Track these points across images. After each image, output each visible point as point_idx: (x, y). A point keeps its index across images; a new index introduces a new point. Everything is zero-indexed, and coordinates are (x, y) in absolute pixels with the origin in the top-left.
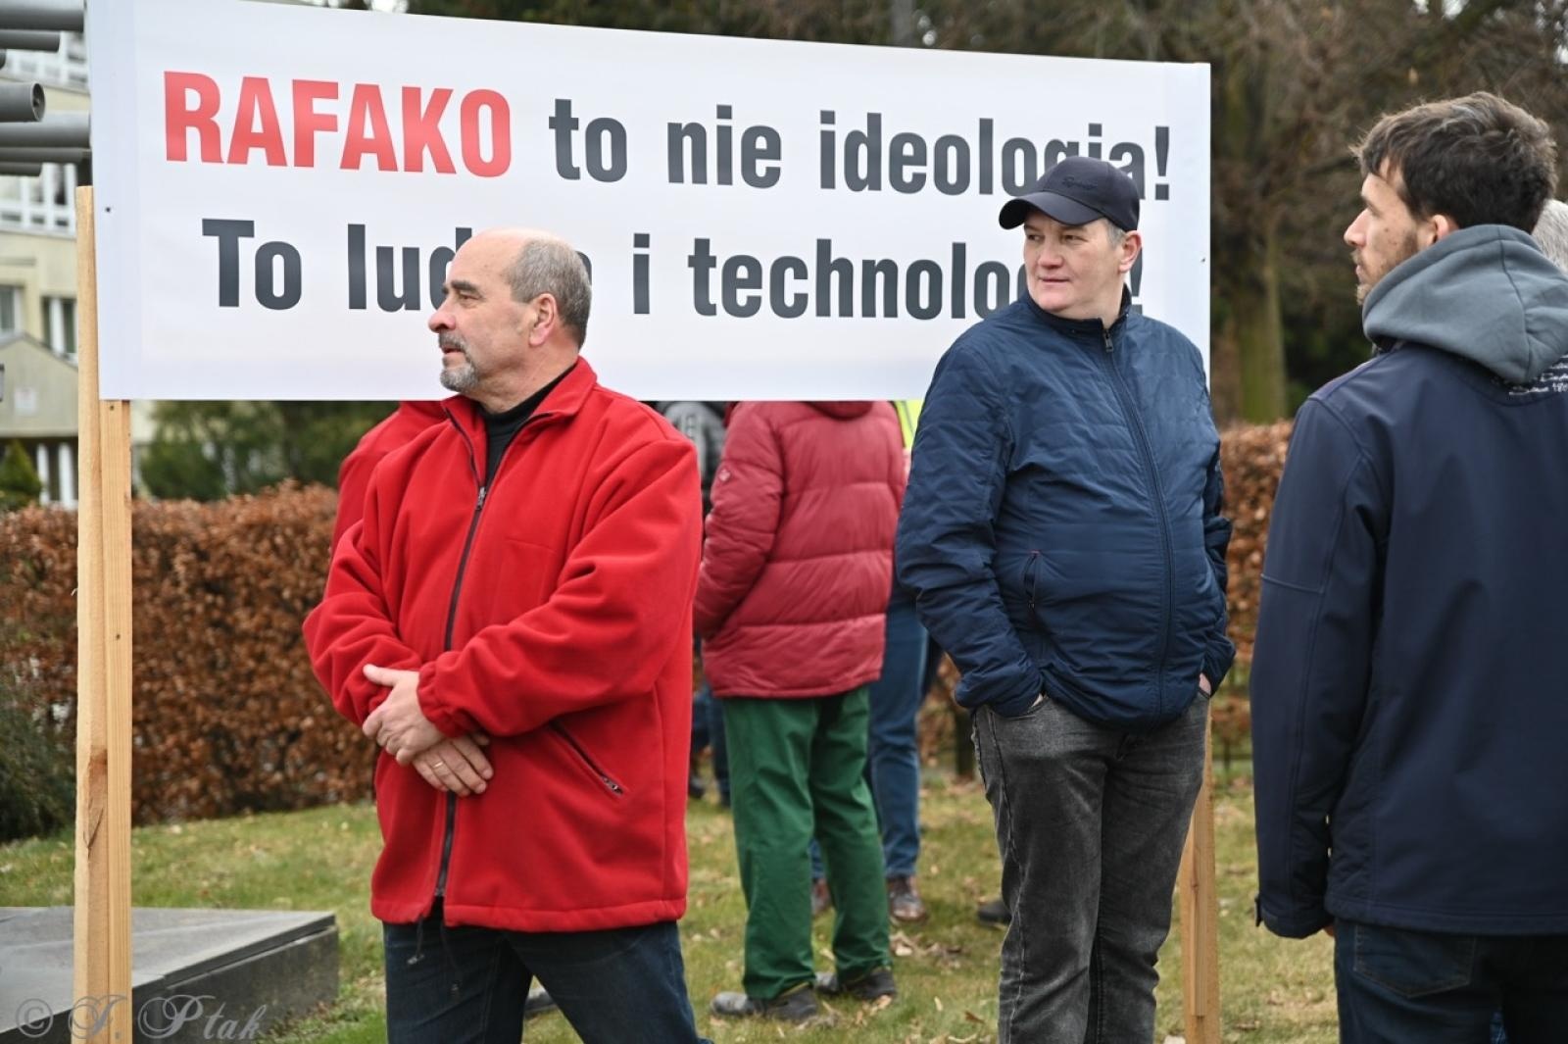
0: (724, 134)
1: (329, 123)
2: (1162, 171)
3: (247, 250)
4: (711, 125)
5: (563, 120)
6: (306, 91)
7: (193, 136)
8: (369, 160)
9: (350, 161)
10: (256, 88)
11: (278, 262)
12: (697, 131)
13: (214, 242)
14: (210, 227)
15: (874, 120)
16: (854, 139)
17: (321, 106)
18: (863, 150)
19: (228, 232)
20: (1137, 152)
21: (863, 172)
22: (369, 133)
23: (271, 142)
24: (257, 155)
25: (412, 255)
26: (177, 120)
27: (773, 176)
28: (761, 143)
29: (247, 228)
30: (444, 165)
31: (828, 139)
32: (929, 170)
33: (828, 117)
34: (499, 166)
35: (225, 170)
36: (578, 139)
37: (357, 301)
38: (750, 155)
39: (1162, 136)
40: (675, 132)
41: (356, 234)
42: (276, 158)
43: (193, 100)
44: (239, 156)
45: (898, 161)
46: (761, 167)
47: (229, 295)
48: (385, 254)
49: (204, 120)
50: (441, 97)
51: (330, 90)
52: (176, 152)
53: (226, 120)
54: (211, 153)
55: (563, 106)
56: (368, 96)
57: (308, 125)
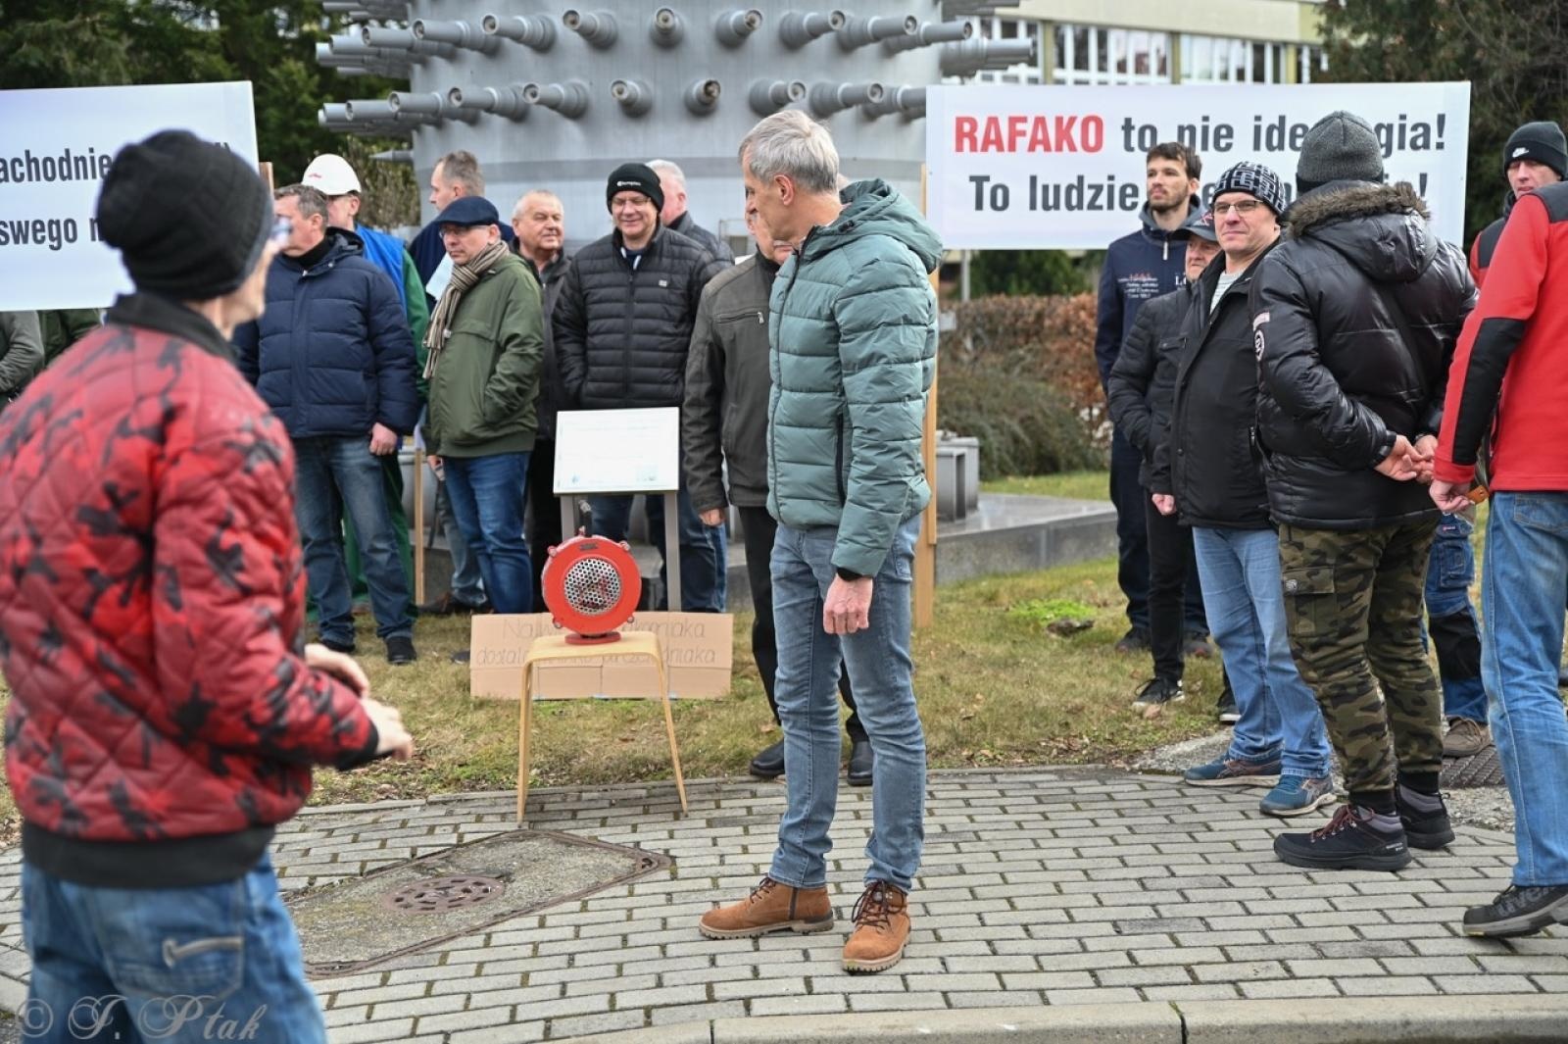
0: (1205, 129)
1: (1023, 133)
2: (1440, 135)
3: (987, 187)
4: (1199, 125)
5: (1128, 126)
6: (1013, 121)
7: (966, 142)
8: (1040, 148)
9: (1032, 148)
10: (993, 121)
11: (1000, 192)
12: (1192, 129)
13: (974, 184)
14: (972, 179)
15: (1282, 119)
16: (1271, 128)
17: (1020, 126)
18: (1276, 133)
19: (979, 181)
20: (1426, 127)
21: (1275, 142)
22: (1040, 136)
23: (998, 143)
24: (993, 148)
25: (1057, 188)
26: (960, 135)
27: (1229, 146)
28: (1223, 132)
29: (987, 179)
30: (1072, 148)
31: (1257, 129)
33: (1258, 118)
34: (1098, 146)
35: (979, 155)
36: (1135, 135)
37: (1033, 206)
38: (1218, 137)
39: (1441, 119)
40: (1181, 129)
41: (1033, 180)
42: (1000, 148)
43: (967, 127)
44: (985, 149)
45: (1293, 137)
46: (1223, 143)
47: (979, 206)
48: (1046, 188)
49: (971, 135)
50: (1072, 120)
51: (1024, 120)
52: (959, 148)
53: (980, 135)
54: (973, 148)
55: (1128, 121)
56: (1040, 121)
57: (1014, 134)
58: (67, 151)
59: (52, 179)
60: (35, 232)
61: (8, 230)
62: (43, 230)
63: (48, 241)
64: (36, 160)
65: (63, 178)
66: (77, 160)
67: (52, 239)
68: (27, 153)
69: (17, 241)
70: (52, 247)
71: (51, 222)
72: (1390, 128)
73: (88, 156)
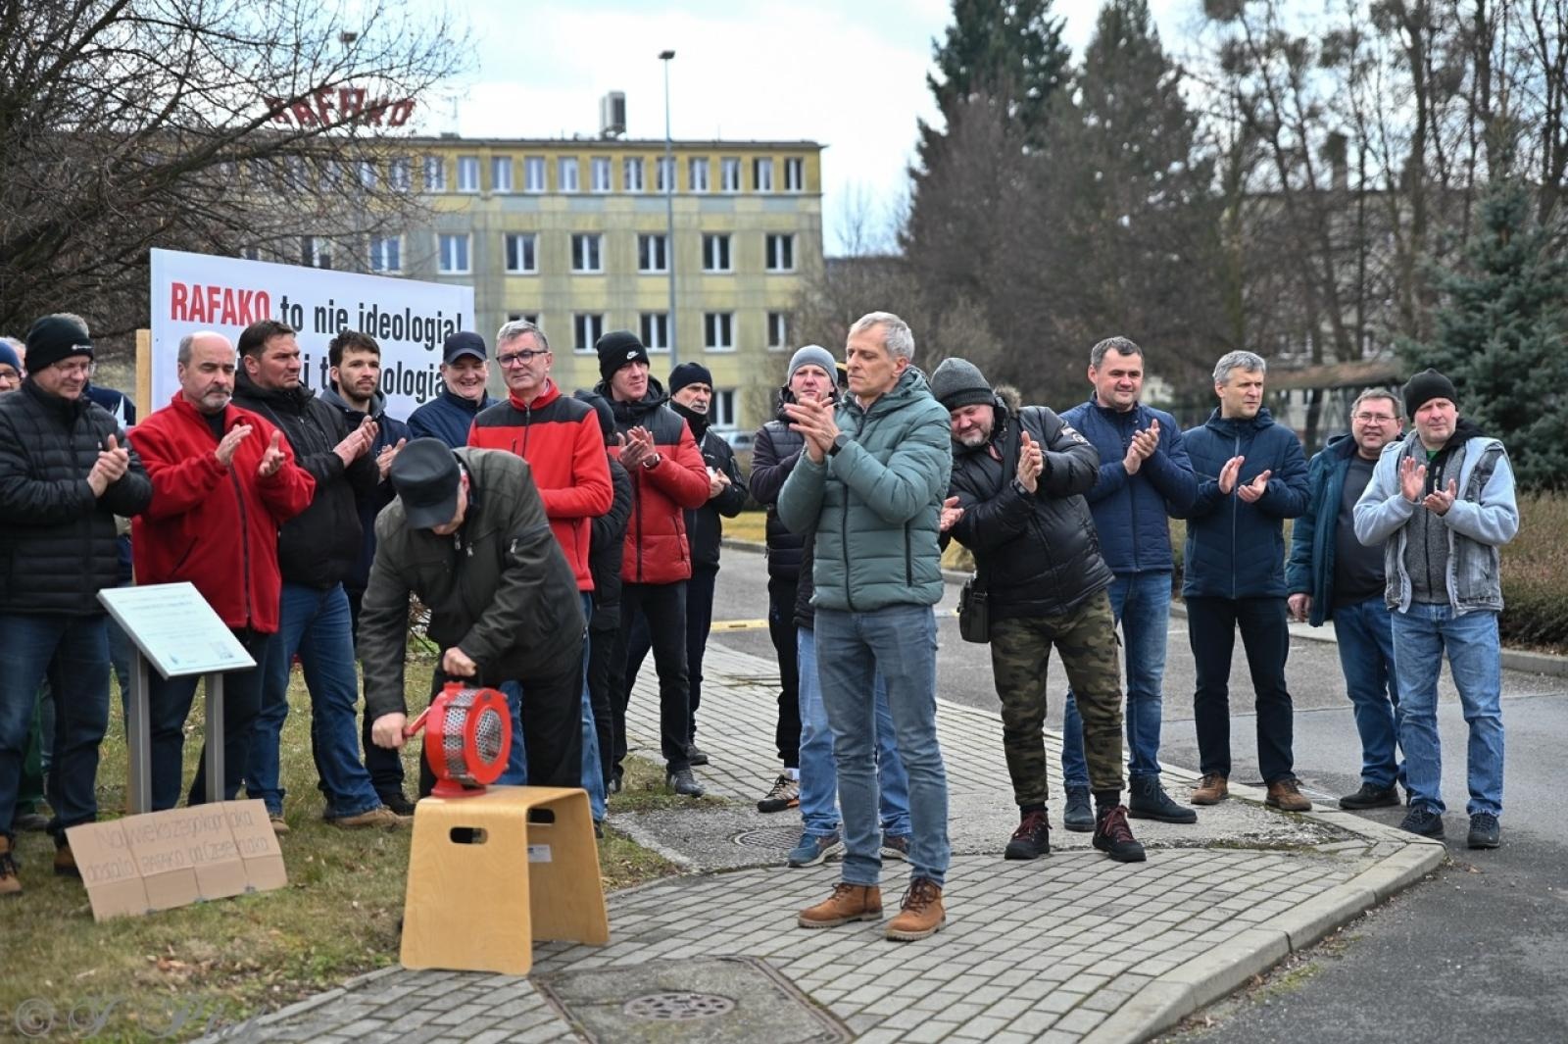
0: (331, 311)
1: (217, 305)
4: (327, 308)
5: (284, 306)
6: (213, 291)
7: (179, 309)
8: (229, 320)
9: (224, 321)
10: (197, 289)
12: (323, 310)
15: (375, 307)
16: (369, 315)
17: (217, 298)
18: (372, 319)
20: (451, 324)
22: (229, 308)
23: (201, 312)
24: (197, 317)
26: (175, 303)
28: (342, 316)
31: (361, 314)
32: (391, 329)
33: (362, 306)
35: (188, 323)
36: (289, 312)
38: (339, 321)
39: (459, 316)
40: (317, 311)
42: (202, 319)
43: (180, 294)
44: (192, 318)
45: (382, 325)
46: (342, 325)
49: (182, 303)
50: (250, 293)
51: (217, 291)
52: (174, 317)
53: (189, 303)
54: (184, 318)
55: (285, 298)
56: (229, 292)
57: (213, 305)
72: (433, 322)
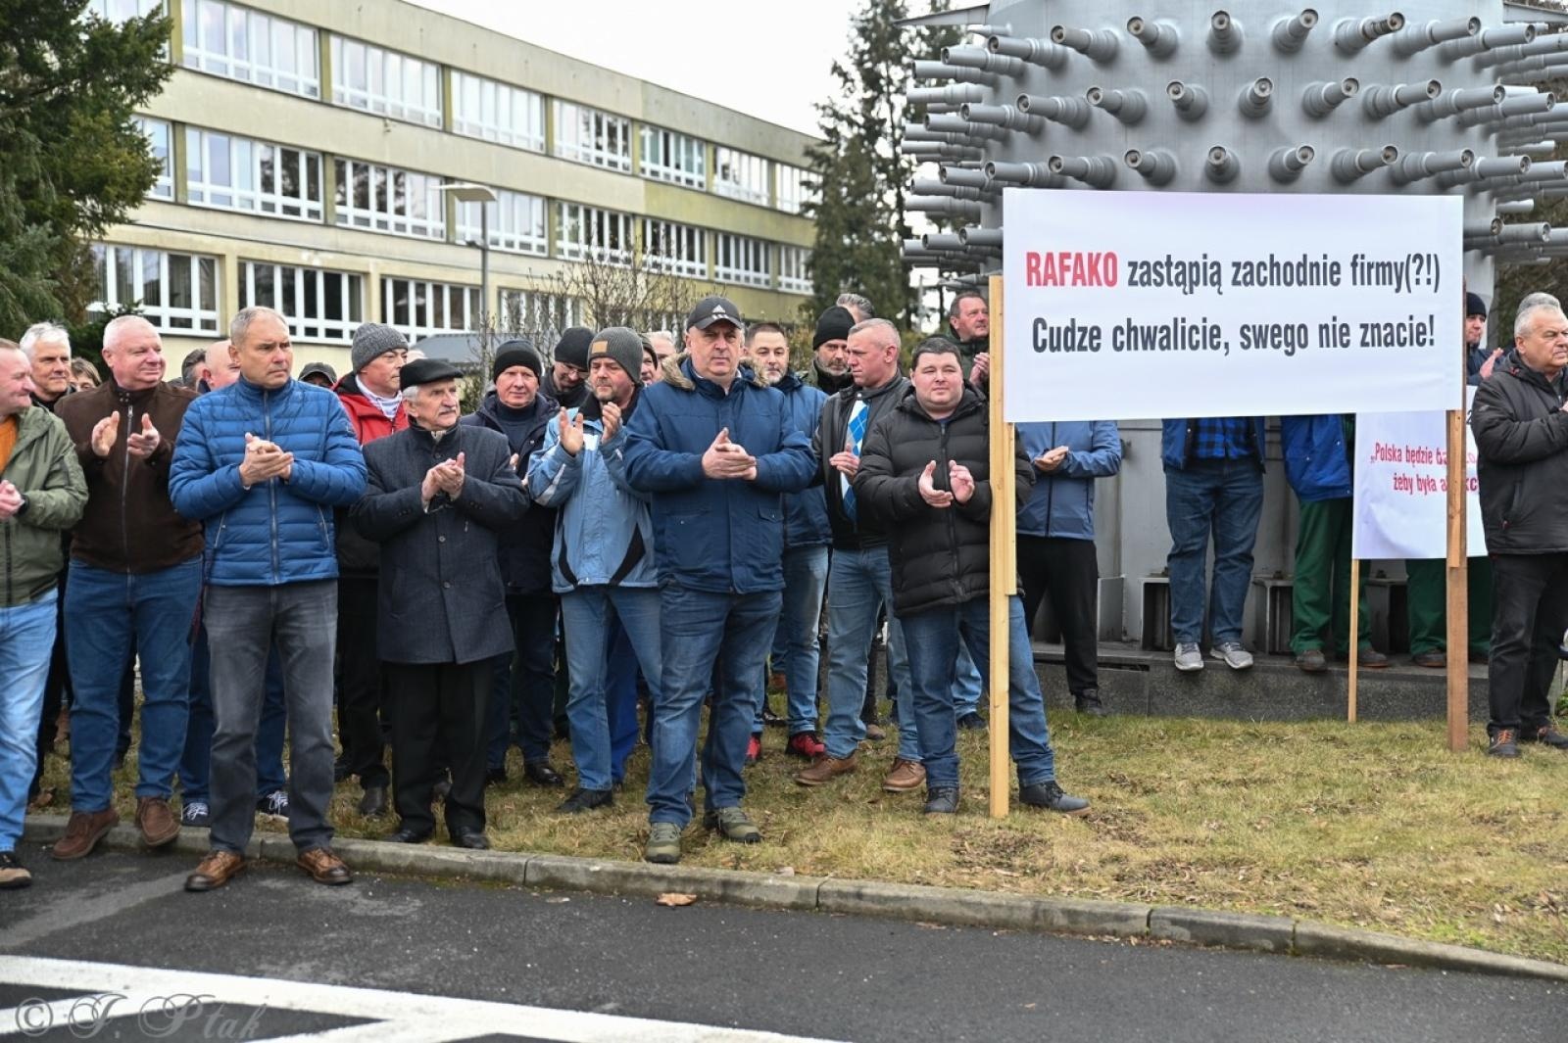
58: (1305, 256)
59: (1289, 284)
60: (1274, 336)
61: (1250, 334)
62: (1279, 335)
63: (1283, 347)
64: (1278, 264)
65: (1300, 283)
66: (1312, 265)
67: (1287, 344)
68: (1272, 256)
69: (1257, 346)
70: (1287, 352)
71: (1287, 327)
73: (1321, 262)
